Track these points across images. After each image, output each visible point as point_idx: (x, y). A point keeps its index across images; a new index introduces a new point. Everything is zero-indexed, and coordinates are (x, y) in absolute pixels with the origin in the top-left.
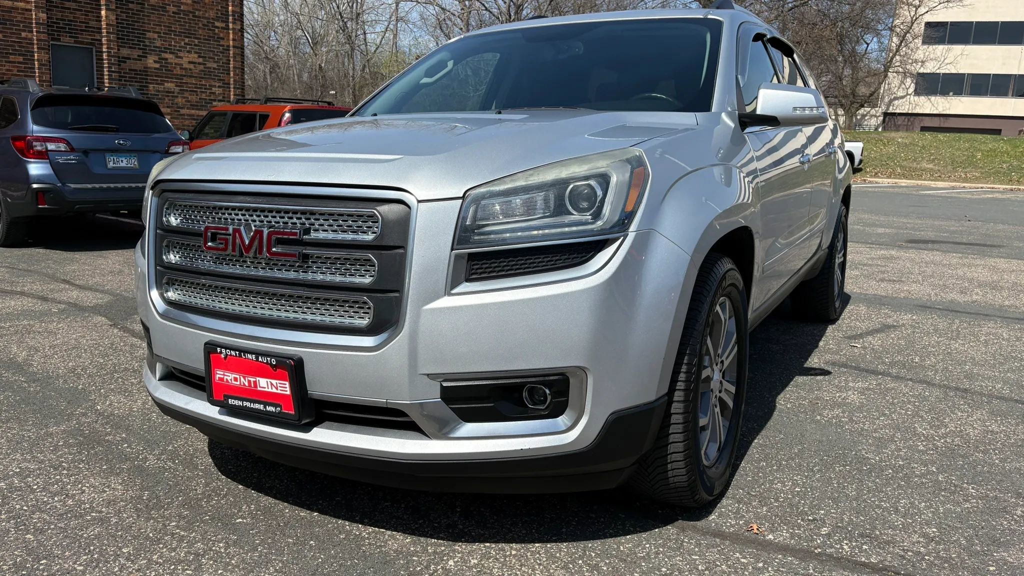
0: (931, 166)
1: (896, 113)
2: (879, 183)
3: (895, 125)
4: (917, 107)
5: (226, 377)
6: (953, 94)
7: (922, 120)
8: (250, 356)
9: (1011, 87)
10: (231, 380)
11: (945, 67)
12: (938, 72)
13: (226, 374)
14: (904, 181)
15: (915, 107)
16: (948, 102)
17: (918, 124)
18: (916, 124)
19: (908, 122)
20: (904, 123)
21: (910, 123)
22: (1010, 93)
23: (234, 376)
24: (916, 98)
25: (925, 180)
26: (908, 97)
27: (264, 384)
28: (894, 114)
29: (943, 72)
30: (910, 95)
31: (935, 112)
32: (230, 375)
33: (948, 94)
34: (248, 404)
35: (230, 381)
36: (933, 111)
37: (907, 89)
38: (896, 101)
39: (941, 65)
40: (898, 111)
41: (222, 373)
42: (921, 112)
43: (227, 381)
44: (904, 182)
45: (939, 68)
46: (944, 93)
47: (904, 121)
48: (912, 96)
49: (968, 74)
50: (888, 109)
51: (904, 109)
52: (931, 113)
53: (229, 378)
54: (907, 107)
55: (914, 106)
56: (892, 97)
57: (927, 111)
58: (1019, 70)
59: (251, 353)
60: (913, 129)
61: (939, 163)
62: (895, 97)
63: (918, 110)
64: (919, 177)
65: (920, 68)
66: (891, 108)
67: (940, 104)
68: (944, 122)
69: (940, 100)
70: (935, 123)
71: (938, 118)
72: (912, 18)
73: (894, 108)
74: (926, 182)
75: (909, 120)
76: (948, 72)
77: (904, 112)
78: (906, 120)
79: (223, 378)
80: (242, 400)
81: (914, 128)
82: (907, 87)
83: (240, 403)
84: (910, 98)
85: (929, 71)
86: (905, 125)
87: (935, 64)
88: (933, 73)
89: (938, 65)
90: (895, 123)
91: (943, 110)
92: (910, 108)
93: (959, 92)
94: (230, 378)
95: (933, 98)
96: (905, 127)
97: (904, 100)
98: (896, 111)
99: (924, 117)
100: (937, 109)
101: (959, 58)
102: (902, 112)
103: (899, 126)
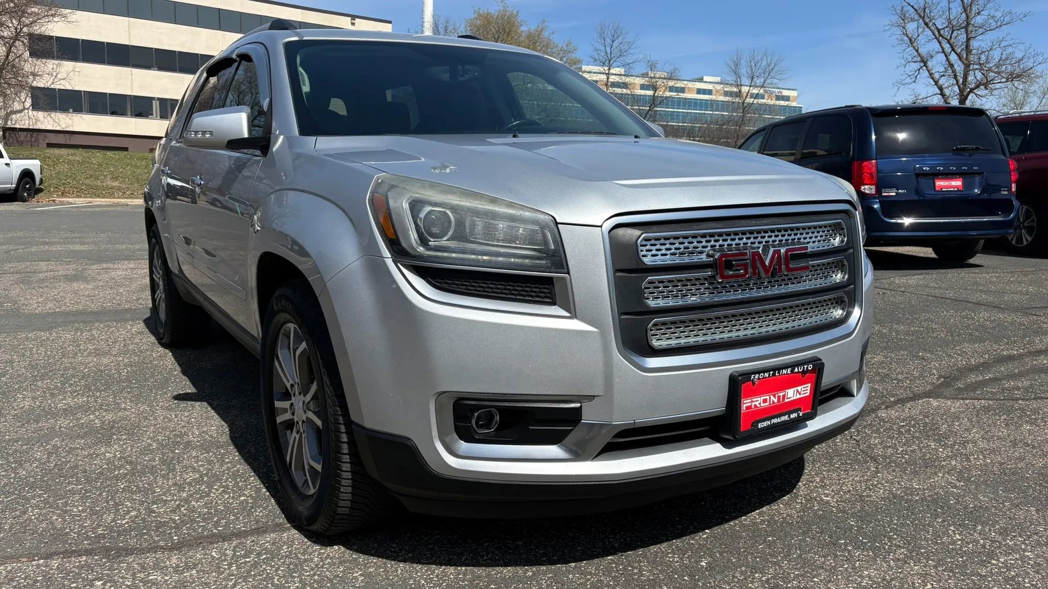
0: (116, 184)
1: (16, 128)
2: (72, 204)
3: (18, 141)
4: (38, 122)
5: (753, 404)
6: (74, 111)
7: (46, 137)
8: (784, 372)
9: (129, 107)
10: (760, 404)
11: (59, 82)
12: (52, 86)
13: (754, 400)
14: (98, 199)
15: (36, 122)
16: (70, 118)
17: (43, 140)
18: (41, 140)
19: (31, 138)
20: (27, 139)
21: (33, 140)
22: (129, 113)
23: (762, 398)
24: (35, 113)
25: (119, 198)
26: (26, 111)
27: (791, 394)
28: (14, 129)
29: (58, 87)
30: (28, 109)
31: (58, 128)
32: (759, 399)
33: (68, 111)
34: (775, 421)
35: (758, 406)
36: (56, 127)
37: (23, 103)
38: (14, 116)
39: (54, 80)
40: (18, 126)
41: (750, 401)
42: (43, 128)
43: (755, 406)
44: (98, 201)
45: (53, 83)
46: (64, 109)
47: (26, 137)
48: (30, 111)
49: (84, 92)
50: (6, 123)
51: (24, 124)
52: (54, 129)
53: (757, 403)
54: (27, 122)
55: (34, 121)
56: (9, 111)
57: (50, 128)
58: (132, 91)
59: (786, 367)
60: (38, 145)
61: (124, 181)
62: (11, 111)
63: (39, 126)
64: (111, 195)
65: (32, 82)
66: (9, 122)
67: (62, 120)
68: (70, 139)
69: (61, 116)
70: (60, 139)
71: (62, 135)
72: (16, 29)
73: (13, 123)
74: (123, 200)
75: (32, 136)
76: (63, 88)
77: (25, 127)
78: (29, 136)
79: (751, 406)
80: (770, 419)
81: (40, 145)
82: (23, 100)
83: (769, 423)
84: (28, 113)
85: (42, 86)
86: (28, 141)
87: (48, 78)
88: (48, 88)
89: (52, 80)
90: (17, 139)
91: (67, 127)
92: (31, 124)
93: (78, 109)
94: (759, 402)
95: (53, 114)
96: (29, 143)
97: (22, 114)
98: (15, 126)
99: (47, 134)
100: (59, 125)
101: (71, 74)
102: (22, 127)
103: (22, 142)
